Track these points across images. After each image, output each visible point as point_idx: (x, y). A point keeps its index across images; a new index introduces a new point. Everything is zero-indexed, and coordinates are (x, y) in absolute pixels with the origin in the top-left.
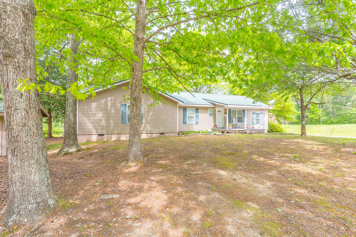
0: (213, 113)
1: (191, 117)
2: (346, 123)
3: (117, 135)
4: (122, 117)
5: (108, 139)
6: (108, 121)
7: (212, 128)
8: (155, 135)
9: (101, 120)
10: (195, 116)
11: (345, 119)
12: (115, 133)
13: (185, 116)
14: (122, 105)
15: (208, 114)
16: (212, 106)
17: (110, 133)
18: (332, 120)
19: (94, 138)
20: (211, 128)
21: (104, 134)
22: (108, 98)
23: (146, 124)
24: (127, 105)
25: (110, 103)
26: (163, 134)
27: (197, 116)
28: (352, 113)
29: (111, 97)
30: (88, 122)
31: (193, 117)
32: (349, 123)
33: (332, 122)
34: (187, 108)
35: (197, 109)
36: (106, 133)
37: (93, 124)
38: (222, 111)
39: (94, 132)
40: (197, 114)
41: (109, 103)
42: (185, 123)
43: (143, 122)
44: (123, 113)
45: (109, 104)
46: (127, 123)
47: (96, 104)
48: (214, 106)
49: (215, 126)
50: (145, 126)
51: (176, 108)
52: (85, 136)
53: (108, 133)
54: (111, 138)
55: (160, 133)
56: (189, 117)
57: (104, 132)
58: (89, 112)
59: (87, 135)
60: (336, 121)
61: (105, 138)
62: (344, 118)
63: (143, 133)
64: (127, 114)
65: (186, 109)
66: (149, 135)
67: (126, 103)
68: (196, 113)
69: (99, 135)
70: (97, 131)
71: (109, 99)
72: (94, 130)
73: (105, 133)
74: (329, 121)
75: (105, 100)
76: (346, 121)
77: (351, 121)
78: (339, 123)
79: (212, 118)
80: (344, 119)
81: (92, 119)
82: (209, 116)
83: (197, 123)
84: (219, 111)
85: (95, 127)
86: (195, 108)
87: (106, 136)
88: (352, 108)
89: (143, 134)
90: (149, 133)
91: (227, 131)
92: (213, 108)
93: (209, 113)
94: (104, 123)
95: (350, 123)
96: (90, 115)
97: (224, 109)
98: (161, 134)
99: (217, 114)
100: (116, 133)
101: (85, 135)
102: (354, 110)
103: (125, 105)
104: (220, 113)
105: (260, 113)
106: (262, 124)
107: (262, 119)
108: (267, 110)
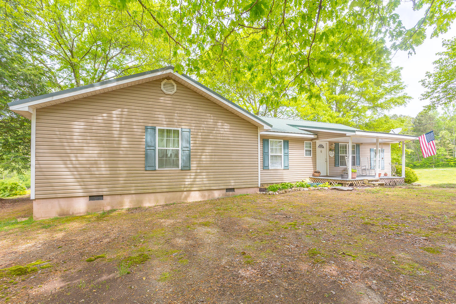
0: (311, 149)
1: (276, 156)
2: (432, 167)
3: (134, 195)
4: (146, 156)
5: (113, 207)
6: (113, 163)
7: (311, 176)
8: (217, 194)
9: (95, 163)
10: (283, 154)
11: (431, 162)
12: (129, 192)
13: (265, 154)
14: (146, 128)
15: (305, 151)
16: (312, 136)
17: (118, 192)
18: (415, 163)
20: (309, 176)
21: (102, 196)
22: (114, 112)
23: (198, 171)
24: (157, 128)
25: (118, 123)
26: (232, 190)
27: (286, 155)
28: (440, 153)
29: (120, 110)
30: (62, 166)
31: (281, 156)
32: (436, 167)
33: (415, 165)
34: (270, 140)
35: (287, 141)
36: (108, 193)
37: (76, 173)
38: (324, 146)
39: (79, 191)
40: (286, 151)
41: (115, 122)
42: (267, 168)
43: (192, 165)
44: (147, 145)
45: (116, 125)
46: (157, 168)
47: (82, 124)
48: (316, 137)
49: (316, 172)
50: (197, 174)
51: (257, 137)
52: (55, 202)
53: (114, 193)
54: (121, 204)
55: (226, 189)
56: (272, 156)
57: (104, 191)
58: (66, 144)
59: (60, 199)
60: (419, 165)
61: (106, 204)
62: (430, 160)
63: (193, 189)
64: (157, 148)
65: (268, 141)
66: (206, 193)
67: (155, 125)
68: (284, 148)
69: (92, 198)
70: (85, 189)
71: (116, 113)
72: (79, 187)
73: (104, 193)
74: (411, 165)
75: (105, 115)
76: (433, 164)
77: (438, 165)
78: (424, 166)
79: (309, 158)
80: (429, 162)
81: (74, 159)
82: (306, 154)
83: (286, 168)
84: (321, 146)
85: (81, 180)
86: (282, 140)
87: (107, 199)
88: (440, 147)
89: (192, 193)
90: (204, 188)
91: (350, 183)
92: (312, 139)
93: (305, 149)
94: (104, 170)
95: (438, 166)
96: (69, 151)
97: (329, 142)
98: (228, 190)
99: (318, 150)
100: (133, 192)
101: (55, 200)
102: (443, 150)
103: (154, 129)
104: (322, 149)
105: (380, 149)
106: (383, 169)
107: (383, 159)
108: (389, 144)
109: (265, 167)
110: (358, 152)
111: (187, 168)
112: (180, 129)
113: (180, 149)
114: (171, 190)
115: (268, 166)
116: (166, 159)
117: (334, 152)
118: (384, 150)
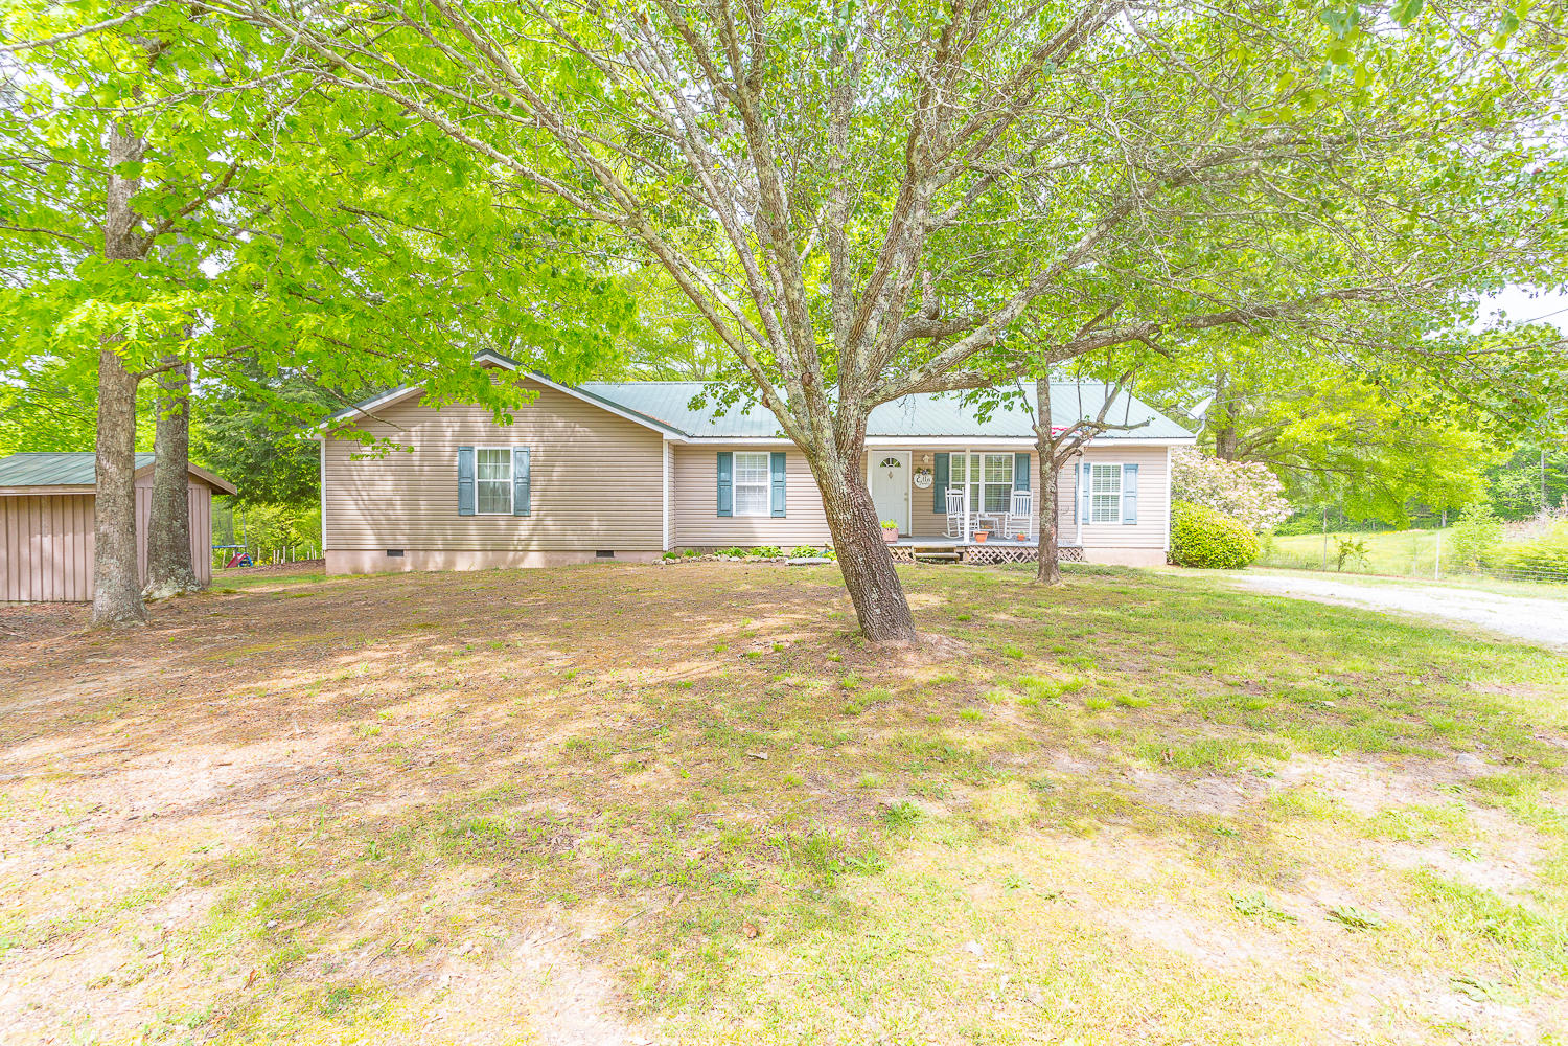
1: (753, 488)
3: (442, 552)
4: (461, 493)
5: (415, 567)
6: (412, 504)
8: (576, 560)
9: (390, 503)
10: (769, 484)
12: (435, 547)
13: (723, 484)
14: (459, 449)
17: (421, 547)
19: (370, 561)
21: (402, 551)
22: (413, 429)
23: (541, 517)
24: (476, 448)
25: (419, 444)
26: (610, 553)
27: (779, 485)
29: (421, 424)
30: (354, 507)
31: (761, 489)
34: (735, 454)
35: (780, 457)
36: (408, 547)
37: (369, 517)
38: (901, 460)
39: (370, 540)
40: (778, 476)
41: (414, 444)
42: (728, 513)
43: (531, 508)
44: (460, 476)
45: (417, 447)
46: (476, 513)
50: (539, 522)
51: (659, 454)
52: (348, 555)
53: (415, 547)
54: (426, 563)
55: (598, 551)
56: (740, 489)
57: (401, 541)
58: (356, 478)
59: (353, 552)
61: (407, 563)
63: (531, 548)
64: (476, 480)
65: (730, 455)
66: (553, 557)
67: (471, 444)
68: (773, 471)
69: (389, 553)
70: (381, 540)
71: (416, 429)
72: (374, 537)
73: (405, 547)
81: (366, 498)
83: (778, 514)
84: (892, 464)
85: (375, 526)
86: (769, 454)
87: (408, 556)
89: (532, 555)
90: (553, 548)
94: (398, 512)
96: (360, 488)
97: (914, 451)
98: (600, 553)
99: (879, 473)
100: (441, 547)
101: (348, 552)
103: (470, 449)
104: (893, 469)
105: (1121, 464)
106: (1130, 521)
107: (1132, 494)
108: (1163, 450)
109: (724, 512)
110: (1023, 475)
111: (522, 511)
112: (511, 448)
113: (512, 480)
114: (497, 547)
115: (730, 510)
116: (492, 497)
117: (930, 477)
118: (1136, 468)
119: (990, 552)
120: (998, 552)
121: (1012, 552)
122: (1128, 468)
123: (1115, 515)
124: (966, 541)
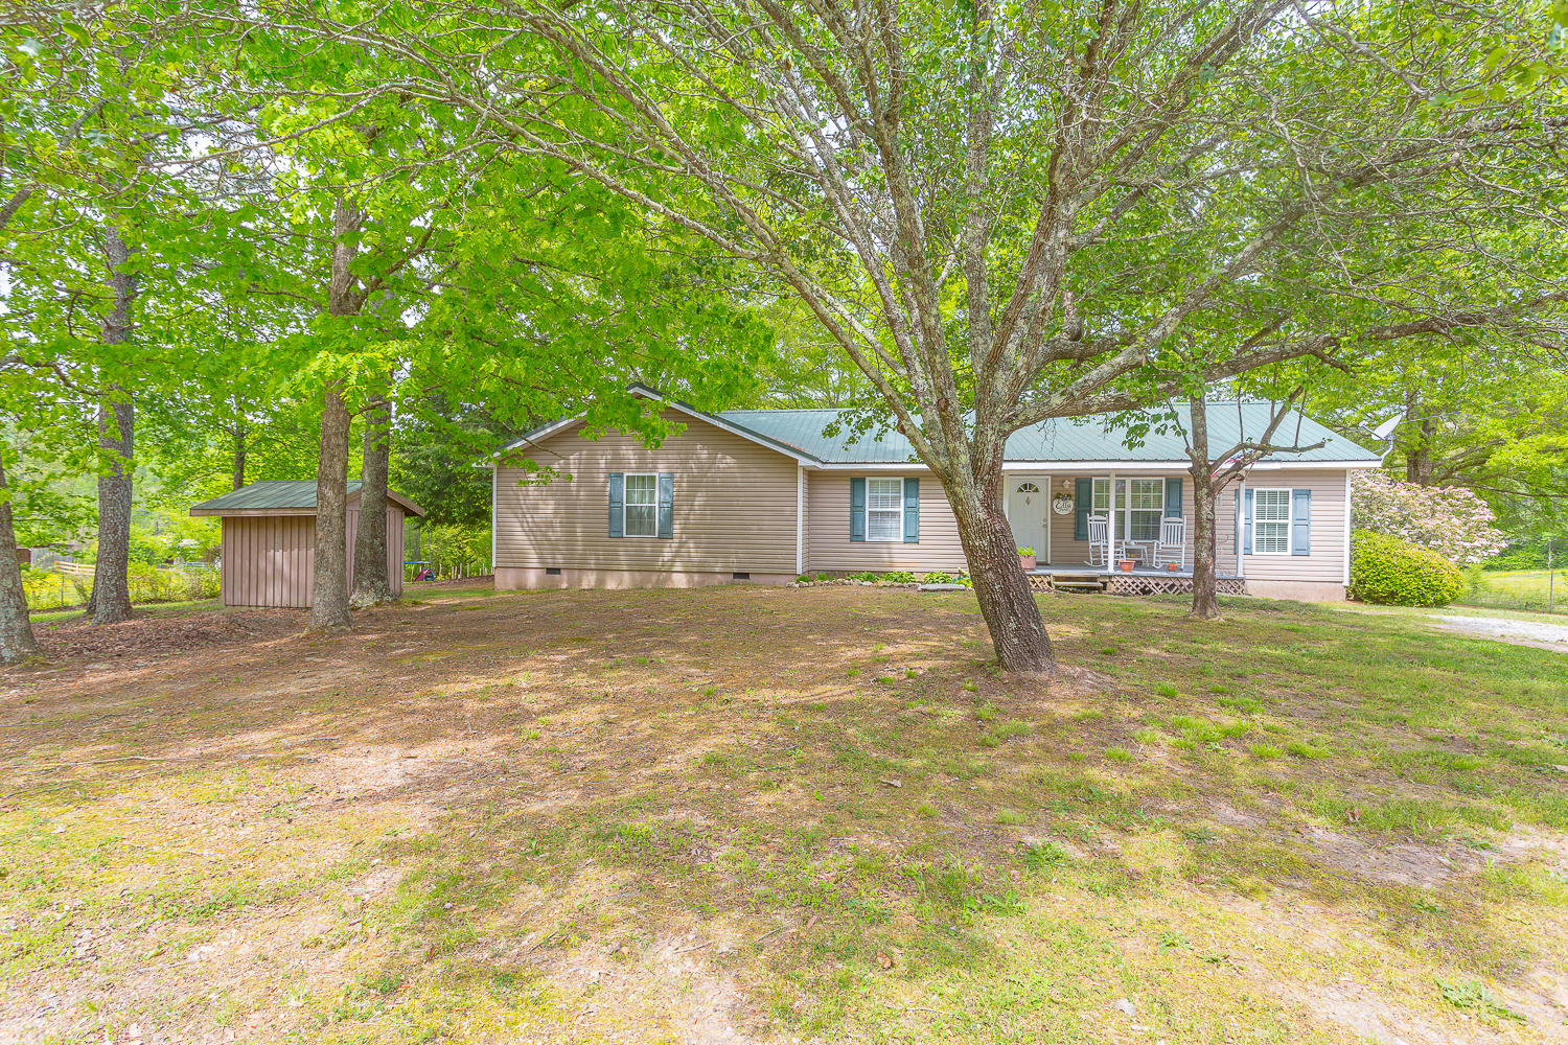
1: (885, 514)
3: (594, 572)
4: (610, 516)
5: (570, 585)
6: (569, 526)
8: (716, 580)
9: (550, 525)
10: (901, 509)
12: (589, 567)
13: (856, 509)
14: (611, 476)
17: (576, 566)
19: (532, 578)
21: (559, 569)
22: (571, 457)
23: (684, 540)
24: (626, 475)
25: (577, 471)
26: (746, 575)
27: (913, 511)
29: (578, 453)
30: (520, 529)
31: (895, 514)
34: (867, 479)
35: (912, 483)
36: (565, 566)
37: (532, 538)
38: (1039, 486)
39: (533, 560)
40: (912, 502)
41: (572, 471)
42: (860, 539)
43: (674, 531)
44: (611, 501)
46: (625, 535)
50: (682, 544)
51: (793, 480)
52: (513, 572)
53: (571, 566)
54: (580, 581)
55: (734, 573)
56: (873, 514)
57: (560, 560)
58: (522, 502)
59: (517, 570)
61: (564, 581)
63: (675, 569)
64: (625, 505)
65: (863, 480)
66: (696, 577)
67: (621, 471)
68: (906, 497)
69: (548, 571)
70: (541, 558)
72: (535, 556)
73: (561, 566)
75: (561, 461)
81: (530, 520)
83: (911, 539)
84: (1028, 488)
85: (538, 546)
86: (902, 479)
87: (564, 575)
89: (675, 575)
90: (695, 569)
94: (557, 534)
96: (525, 511)
97: (1053, 476)
98: (737, 575)
99: (1016, 498)
100: (593, 567)
101: (513, 570)
103: (620, 476)
104: (1031, 495)
105: (1291, 490)
106: (1302, 551)
107: (1303, 522)
108: (1342, 473)
109: (856, 537)
110: (1174, 501)
111: (666, 534)
112: (657, 475)
113: (657, 505)
114: (643, 568)
115: (863, 535)
116: (639, 520)
117: (1071, 503)
118: (1308, 494)
119: (1138, 582)
120: (1146, 582)
121: (1162, 584)
122: (1297, 494)
123: (1283, 545)
124: (1111, 570)
